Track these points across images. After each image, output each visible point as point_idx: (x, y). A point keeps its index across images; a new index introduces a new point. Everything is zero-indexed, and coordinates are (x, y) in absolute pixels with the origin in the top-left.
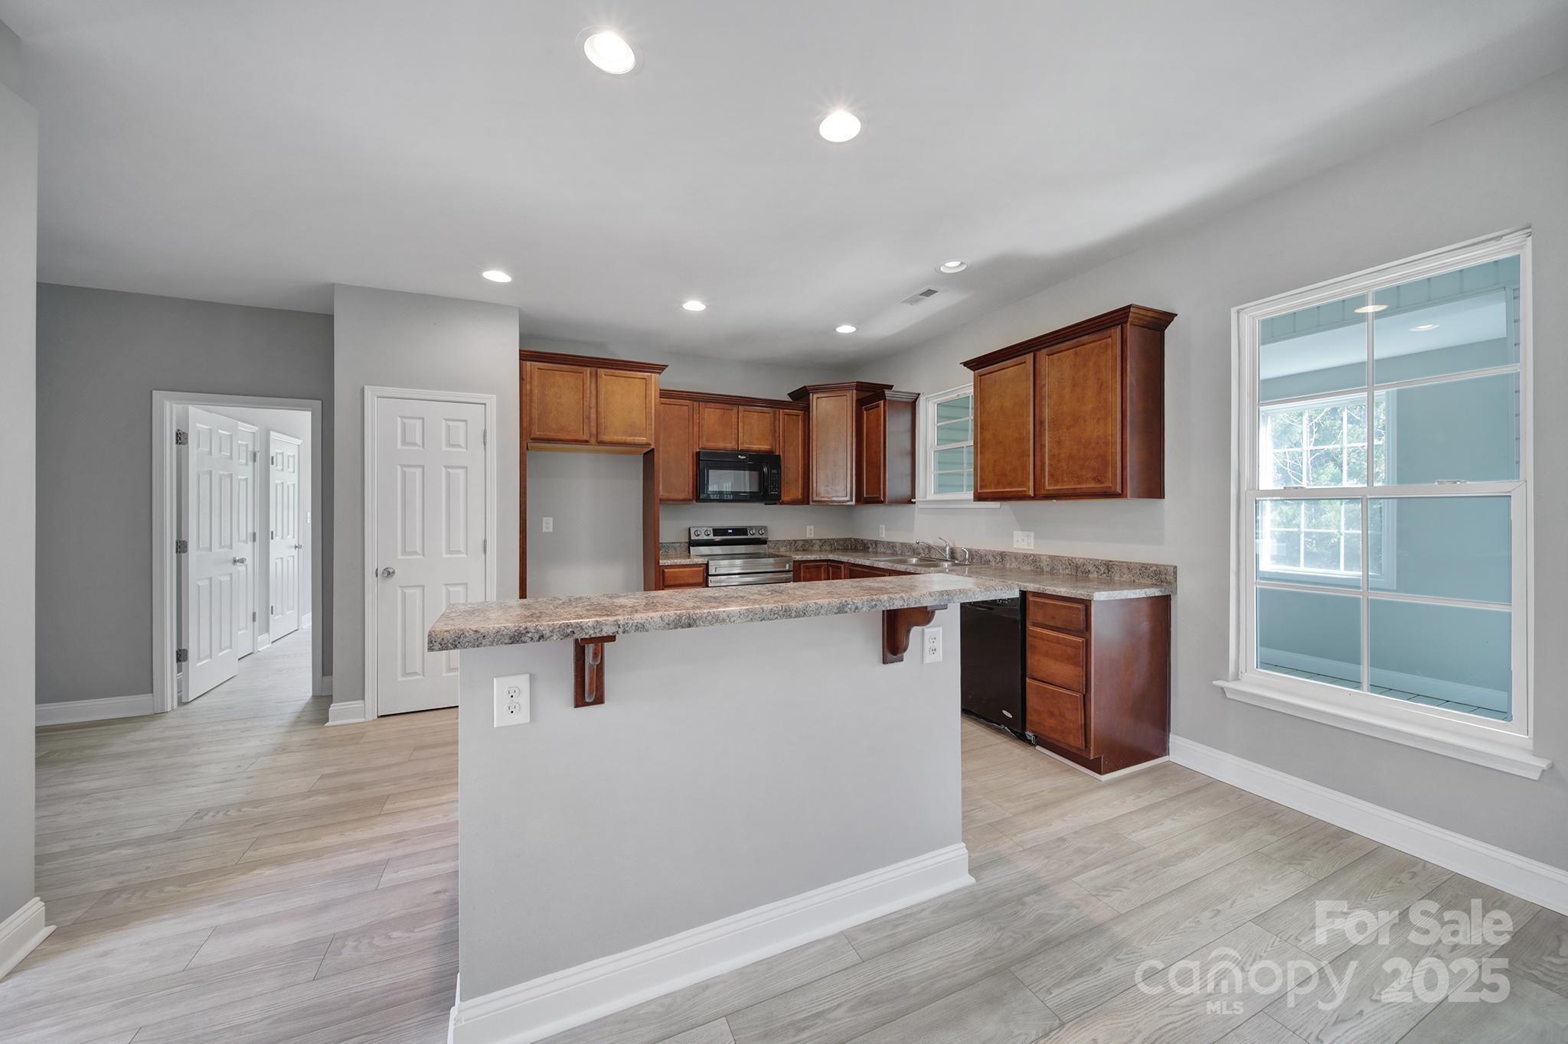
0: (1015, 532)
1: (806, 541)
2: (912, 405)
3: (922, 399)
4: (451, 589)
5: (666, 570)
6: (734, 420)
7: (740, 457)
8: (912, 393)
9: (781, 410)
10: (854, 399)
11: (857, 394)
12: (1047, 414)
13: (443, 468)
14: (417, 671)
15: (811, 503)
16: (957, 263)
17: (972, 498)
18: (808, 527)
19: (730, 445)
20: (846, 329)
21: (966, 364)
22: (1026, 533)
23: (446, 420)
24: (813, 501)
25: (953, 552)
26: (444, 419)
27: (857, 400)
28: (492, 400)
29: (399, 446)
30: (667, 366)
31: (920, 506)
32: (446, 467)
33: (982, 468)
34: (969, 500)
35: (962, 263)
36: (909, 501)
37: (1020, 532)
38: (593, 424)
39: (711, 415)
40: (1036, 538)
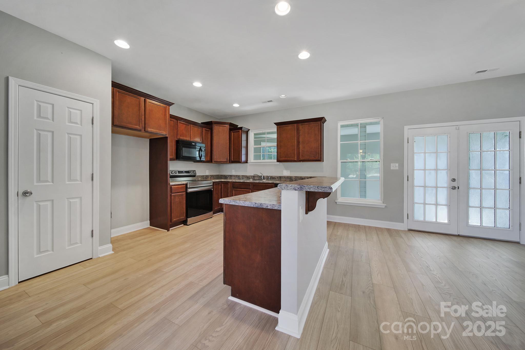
0: (284, 171)
1: (206, 176)
2: (247, 132)
3: (250, 131)
4: (71, 201)
5: (172, 187)
6: (189, 130)
7: (193, 144)
8: (247, 129)
9: (204, 128)
10: (229, 128)
11: (229, 127)
12: (301, 140)
13: (66, 134)
14: (49, 249)
15: (213, 162)
16: (284, 96)
17: (276, 161)
18: (207, 171)
19: (188, 139)
20: (236, 105)
21: (275, 123)
22: (287, 171)
23: (68, 108)
24: (214, 162)
25: (264, 177)
26: (67, 107)
27: (229, 129)
28: (97, 103)
29: (35, 118)
30: (174, 104)
31: (250, 164)
32: (68, 134)
33: (280, 153)
34: (276, 162)
35: (286, 96)
36: (246, 162)
37: (285, 171)
38: (143, 123)
39: (182, 126)
40: (290, 172)
